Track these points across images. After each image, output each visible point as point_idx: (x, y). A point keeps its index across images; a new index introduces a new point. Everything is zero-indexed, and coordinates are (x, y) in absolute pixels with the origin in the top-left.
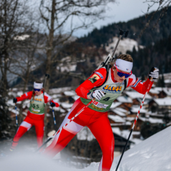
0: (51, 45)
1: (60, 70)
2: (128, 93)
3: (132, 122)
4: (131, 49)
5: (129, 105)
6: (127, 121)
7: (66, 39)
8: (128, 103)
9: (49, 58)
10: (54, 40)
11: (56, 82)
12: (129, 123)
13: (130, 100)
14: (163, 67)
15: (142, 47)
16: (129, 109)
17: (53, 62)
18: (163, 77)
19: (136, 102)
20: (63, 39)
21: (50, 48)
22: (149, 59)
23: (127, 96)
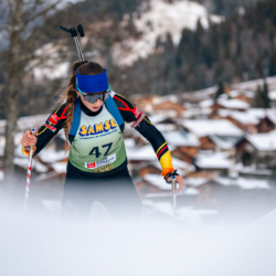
0: (19, 20)
1: (33, 77)
2: (189, 124)
3: (199, 187)
4: (192, 26)
5: (192, 152)
6: (188, 186)
7: (53, 7)
8: (189, 147)
9: (16, 50)
10: (25, 8)
11: (32, 103)
12: (191, 191)
13: (193, 140)
14: (266, 62)
15: (216, 19)
16: (192, 160)
17: (23, 57)
18: (266, 86)
19: (208, 143)
20: (45, 6)
21: (17, 28)
22: (233, 47)
23: (186, 131)
